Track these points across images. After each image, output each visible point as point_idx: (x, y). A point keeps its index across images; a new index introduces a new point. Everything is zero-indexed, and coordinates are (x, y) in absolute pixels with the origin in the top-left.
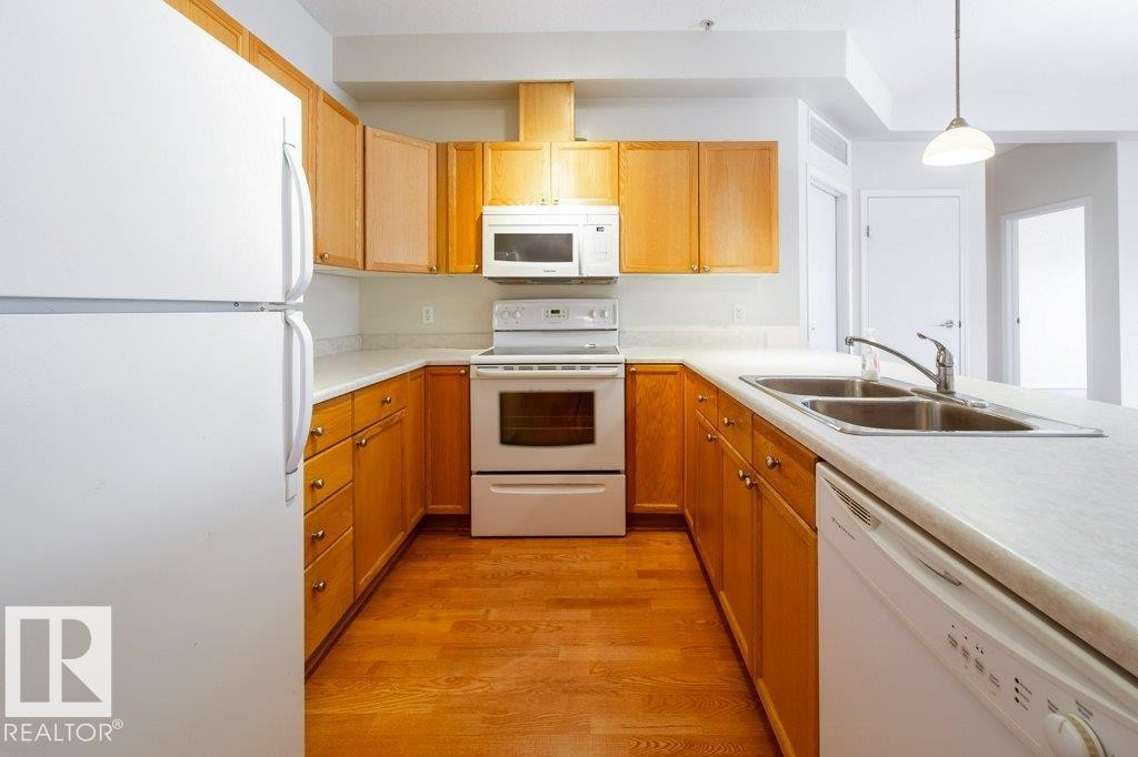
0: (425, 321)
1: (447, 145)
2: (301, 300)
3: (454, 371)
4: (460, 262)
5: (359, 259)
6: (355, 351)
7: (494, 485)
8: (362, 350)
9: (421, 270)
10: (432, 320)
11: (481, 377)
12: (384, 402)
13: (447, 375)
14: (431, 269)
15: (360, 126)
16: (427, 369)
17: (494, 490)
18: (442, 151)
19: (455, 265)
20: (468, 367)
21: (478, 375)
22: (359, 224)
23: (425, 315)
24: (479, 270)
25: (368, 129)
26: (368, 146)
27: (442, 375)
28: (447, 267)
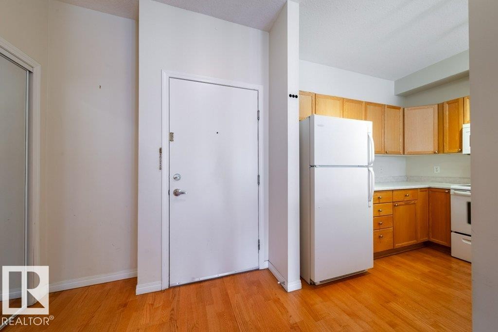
0: (435, 172)
1: (443, 103)
2: (372, 165)
3: (442, 191)
4: (450, 148)
5: (401, 151)
6: (404, 181)
7: (464, 239)
8: (407, 181)
9: (430, 153)
10: (439, 172)
11: (455, 194)
12: (406, 196)
13: (439, 192)
14: (435, 153)
15: (401, 110)
16: (429, 189)
17: (464, 241)
18: (441, 107)
19: (448, 150)
20: (449, 190)
21: (455, 193)
22: (401, 140)
23: (435, 170)
24: (461, 151)
25: (405, 109)
26: (405, 114)
27: (436, 191)
28: (443, 150)
